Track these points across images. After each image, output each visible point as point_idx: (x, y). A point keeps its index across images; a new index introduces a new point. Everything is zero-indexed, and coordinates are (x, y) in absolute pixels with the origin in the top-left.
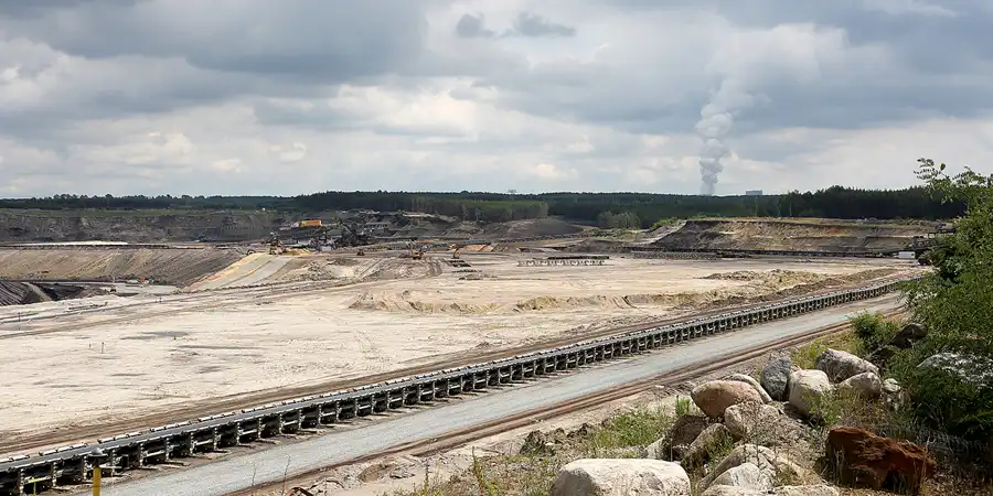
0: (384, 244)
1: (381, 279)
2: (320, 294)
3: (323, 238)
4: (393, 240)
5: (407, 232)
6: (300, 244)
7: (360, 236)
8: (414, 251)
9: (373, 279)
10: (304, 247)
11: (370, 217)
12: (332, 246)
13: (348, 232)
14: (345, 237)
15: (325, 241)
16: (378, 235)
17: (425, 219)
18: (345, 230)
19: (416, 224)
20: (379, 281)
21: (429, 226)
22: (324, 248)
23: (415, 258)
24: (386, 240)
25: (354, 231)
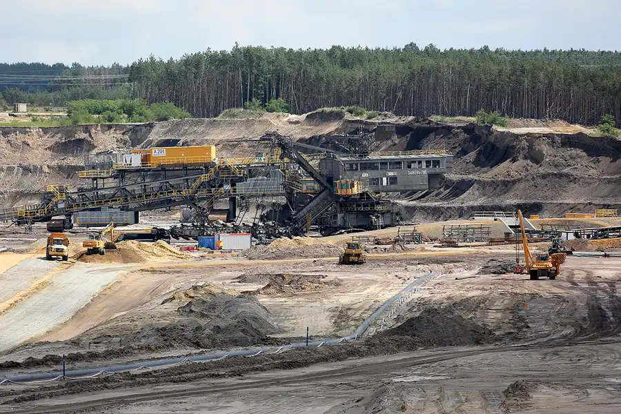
0: (425, 226)
1: (428, 344)
2: (226, 391)
3: (224, 205)
4: (461, 213)
5: (507, 185)
6: (146, 224)
7: (348, 199)
8: (533, 250)
9: (400, 346)
10: (157, 235)
11: (382, 133)
12: (253, 231)
13: (308, 185)
14: (295, 200)
15: (231, 216)
16: (409, 194)
17: (569, 141)
18: (295, 178)
19: (536, 158)
20: (421, 353)
21: (583, 165)
22: (226, 240)
23: (534, 275)
24: (436, 213)
25: (328, 182)
